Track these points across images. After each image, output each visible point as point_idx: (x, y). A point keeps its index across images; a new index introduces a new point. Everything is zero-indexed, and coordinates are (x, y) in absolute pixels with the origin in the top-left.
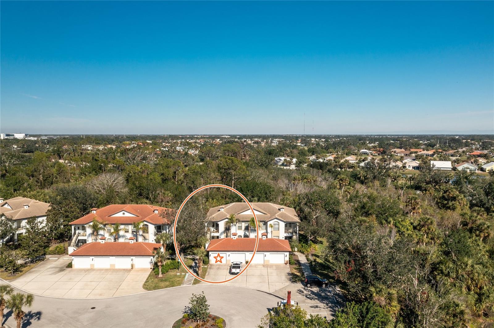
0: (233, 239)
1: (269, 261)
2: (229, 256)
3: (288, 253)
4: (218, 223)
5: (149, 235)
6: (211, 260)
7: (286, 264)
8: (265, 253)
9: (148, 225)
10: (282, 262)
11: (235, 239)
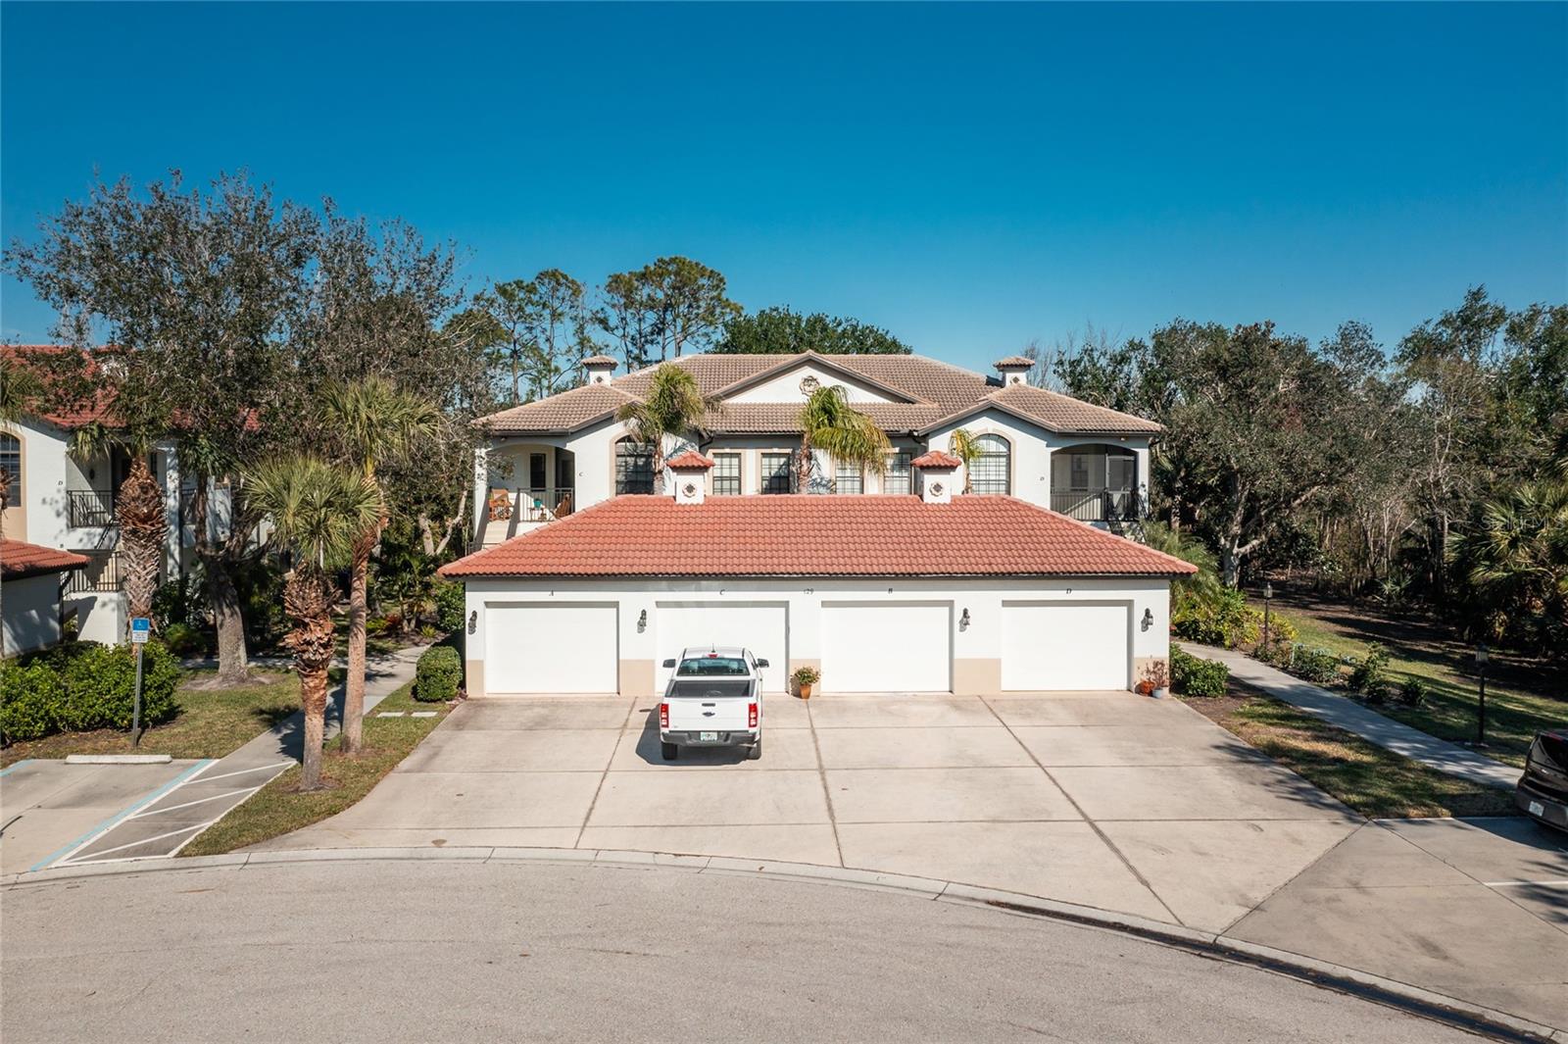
0: (681, 499)
1: (993, 666)
2: (642, 625)
3: (1164, 595)
4: (570, 446)
5: (24, 513)
6: (480, 664)
7: (1146, 690)
8: (965, 598)
9: (16, 441)
10: (1110, 677)
11: (698, 498)
